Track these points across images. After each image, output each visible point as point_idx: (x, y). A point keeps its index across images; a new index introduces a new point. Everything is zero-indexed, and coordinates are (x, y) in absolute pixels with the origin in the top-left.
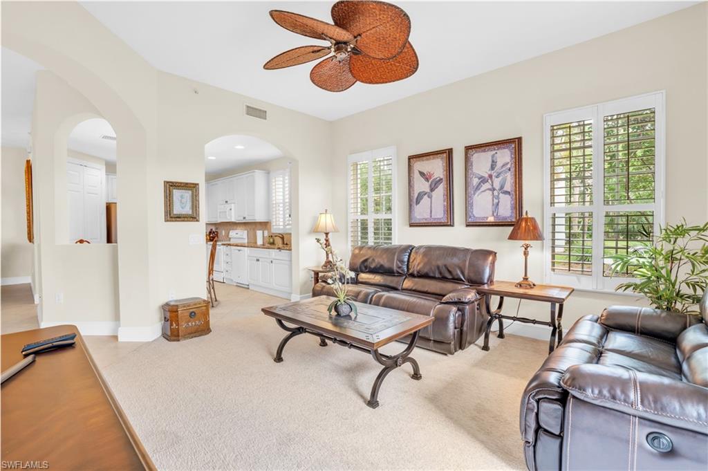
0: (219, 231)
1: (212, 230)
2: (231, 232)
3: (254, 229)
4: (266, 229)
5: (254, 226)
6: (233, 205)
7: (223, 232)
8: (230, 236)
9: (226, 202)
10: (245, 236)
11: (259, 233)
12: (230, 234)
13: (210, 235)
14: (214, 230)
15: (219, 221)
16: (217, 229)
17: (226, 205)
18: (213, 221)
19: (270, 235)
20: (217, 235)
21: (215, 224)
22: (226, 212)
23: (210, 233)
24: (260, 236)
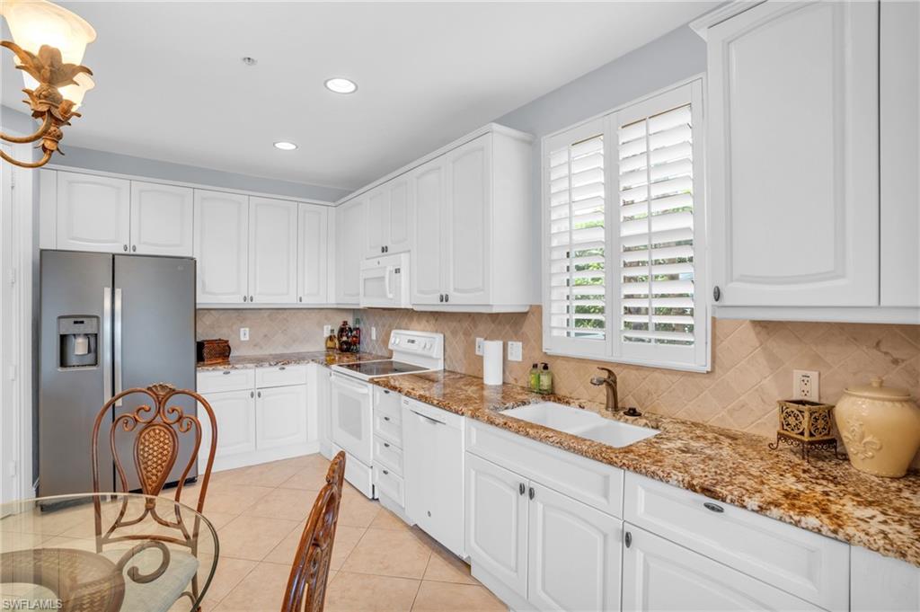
0: (361, 326)
1: (345, 323)
2: (393, 333)
3: (467, 334)
4: (517, 336)
5: (466, 324)
6: (404, 258)
7: (374, 330)
8: (390, 347)
9: (384, 250)
10: (437, 351)
11: (491, 351)
12: (392, 340)
13: (341, 335)
14: (351, 324)
15: (364, 304)
16: (358, 321)
17: (385, 259)
18: (350, 302)
19: (539, 361)
20: (358, 337)
21: (354, 311)
22: (382, 278)
23: (342, 330)
24: (493, 357)
